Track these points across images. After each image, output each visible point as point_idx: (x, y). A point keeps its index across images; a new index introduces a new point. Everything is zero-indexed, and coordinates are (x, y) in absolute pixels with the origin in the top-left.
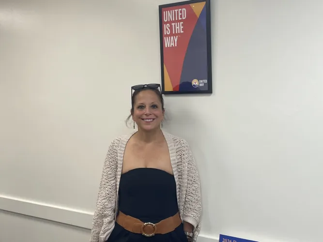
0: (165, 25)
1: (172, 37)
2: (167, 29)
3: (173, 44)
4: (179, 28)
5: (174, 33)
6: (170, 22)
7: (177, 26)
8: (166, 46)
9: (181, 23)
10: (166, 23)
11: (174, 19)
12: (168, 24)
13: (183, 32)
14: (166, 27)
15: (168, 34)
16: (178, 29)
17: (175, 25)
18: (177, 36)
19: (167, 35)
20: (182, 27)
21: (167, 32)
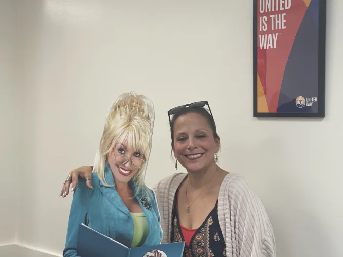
0: (261, 18)
1: (270, 35)
2: (263, 24)
3: (271, 45)
4: (280, 22)
5: (272, 29)
6: (268, 14)
7: (278, 19)
8: (261, 49)
9: (284, 15)
10: (262, 15)
11: (273, 10)
12: (265, 17)
13: (285, 27)
14: (263, 20)
15: (265, 30)
16: (278, 23)
17: (274, 18)
18: (277, 34)
19: (263, 33)
20: (284, 21)
21: (262, 28)
